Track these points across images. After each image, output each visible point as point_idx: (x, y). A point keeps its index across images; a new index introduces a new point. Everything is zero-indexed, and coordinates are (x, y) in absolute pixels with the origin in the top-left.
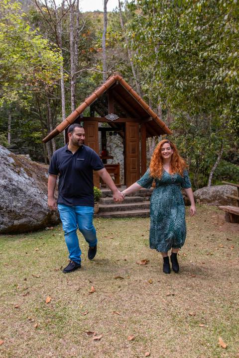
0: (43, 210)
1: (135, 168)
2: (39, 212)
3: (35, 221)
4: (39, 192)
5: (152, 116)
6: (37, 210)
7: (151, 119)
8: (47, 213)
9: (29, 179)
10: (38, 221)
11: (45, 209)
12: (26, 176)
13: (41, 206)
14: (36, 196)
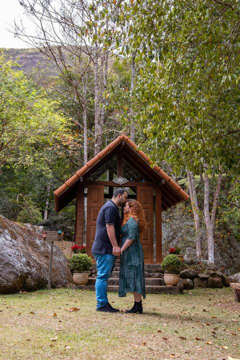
0: (14, 270)
1: (147, 240)
2: (10, 273)
3: (5, 281)
4: (17, 254)
5: (164, 179)
6: (8, 270)
7: (163, 182)
8: (19, 274)
9: (11, 241)
10: (8, 282)
11: (17, 270)
12: (9, 237)
13: (13, 266)
14: (10, 256)
